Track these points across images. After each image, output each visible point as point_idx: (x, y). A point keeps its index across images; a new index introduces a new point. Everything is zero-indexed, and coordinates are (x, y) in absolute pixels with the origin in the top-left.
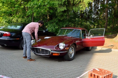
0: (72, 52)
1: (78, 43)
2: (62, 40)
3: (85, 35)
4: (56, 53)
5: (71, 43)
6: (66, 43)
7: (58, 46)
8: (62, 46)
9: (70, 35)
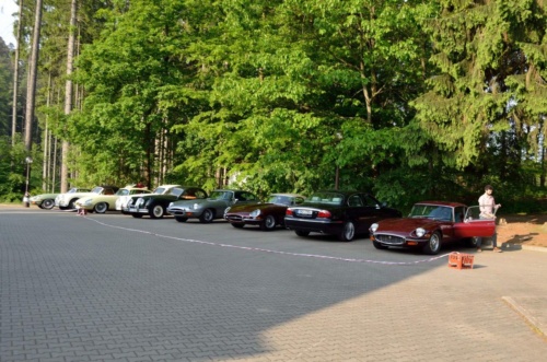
0: (435, 243)
1: (446, 230)
2: (419, 223)
3: (462, 217)
4: (413, 242)
5: (433, 229)
6: (425, 229)
7: (415, 232)
8: (420, 232)
9: (433, 216)
